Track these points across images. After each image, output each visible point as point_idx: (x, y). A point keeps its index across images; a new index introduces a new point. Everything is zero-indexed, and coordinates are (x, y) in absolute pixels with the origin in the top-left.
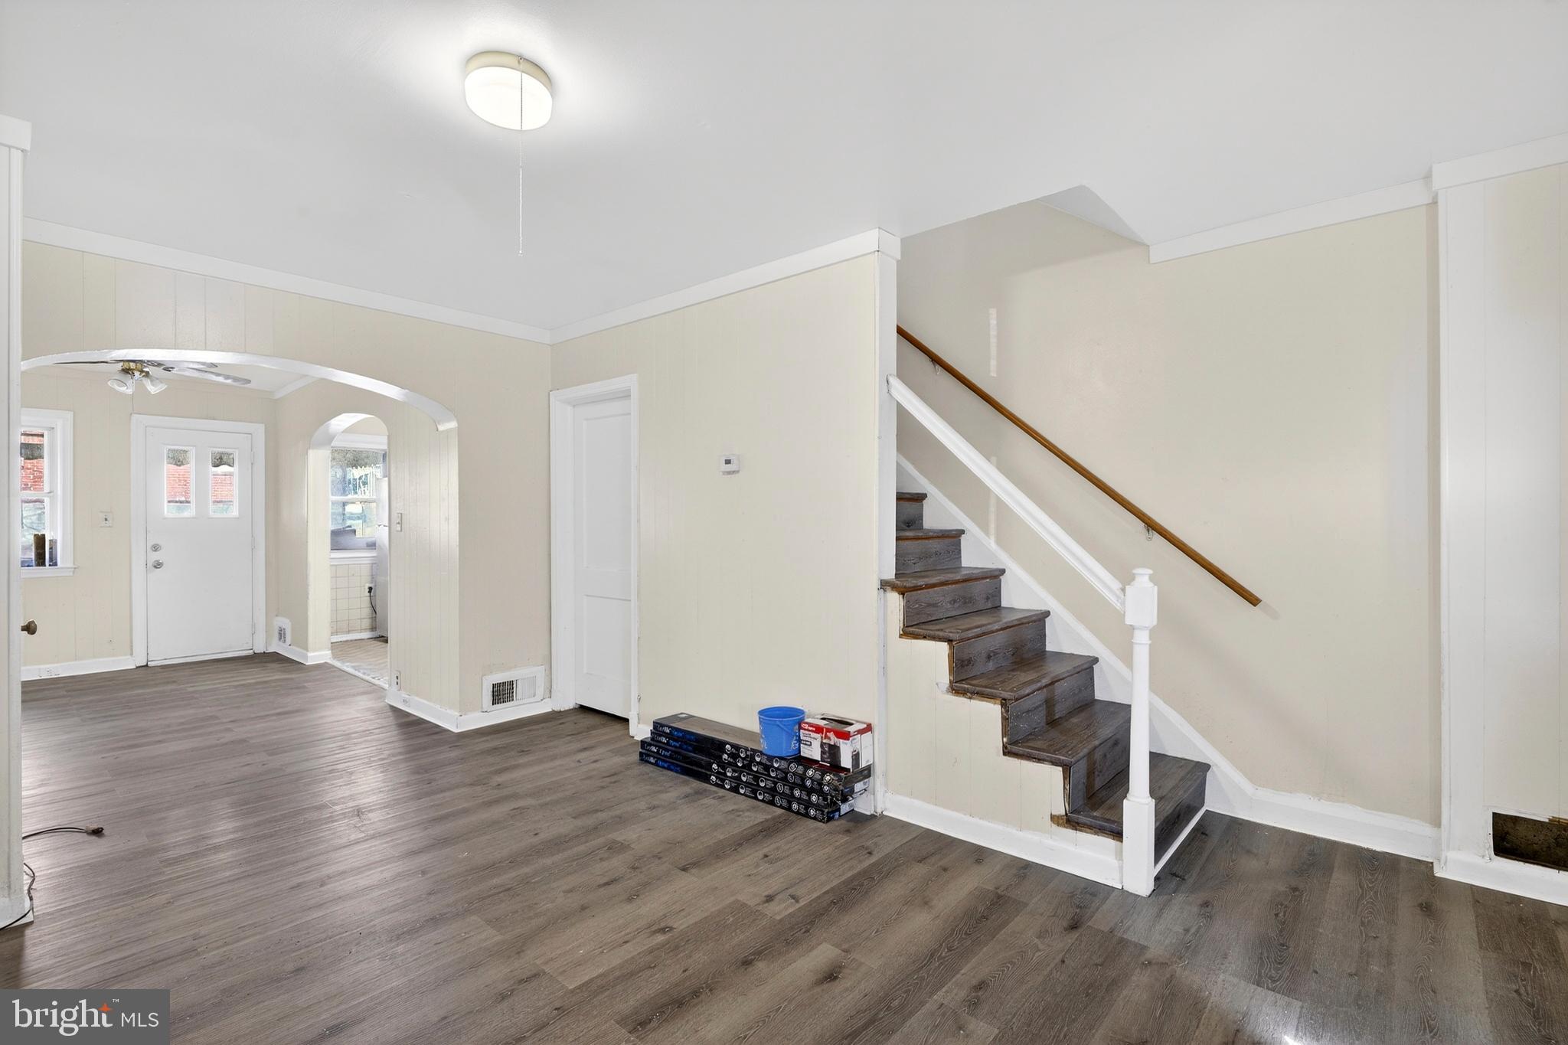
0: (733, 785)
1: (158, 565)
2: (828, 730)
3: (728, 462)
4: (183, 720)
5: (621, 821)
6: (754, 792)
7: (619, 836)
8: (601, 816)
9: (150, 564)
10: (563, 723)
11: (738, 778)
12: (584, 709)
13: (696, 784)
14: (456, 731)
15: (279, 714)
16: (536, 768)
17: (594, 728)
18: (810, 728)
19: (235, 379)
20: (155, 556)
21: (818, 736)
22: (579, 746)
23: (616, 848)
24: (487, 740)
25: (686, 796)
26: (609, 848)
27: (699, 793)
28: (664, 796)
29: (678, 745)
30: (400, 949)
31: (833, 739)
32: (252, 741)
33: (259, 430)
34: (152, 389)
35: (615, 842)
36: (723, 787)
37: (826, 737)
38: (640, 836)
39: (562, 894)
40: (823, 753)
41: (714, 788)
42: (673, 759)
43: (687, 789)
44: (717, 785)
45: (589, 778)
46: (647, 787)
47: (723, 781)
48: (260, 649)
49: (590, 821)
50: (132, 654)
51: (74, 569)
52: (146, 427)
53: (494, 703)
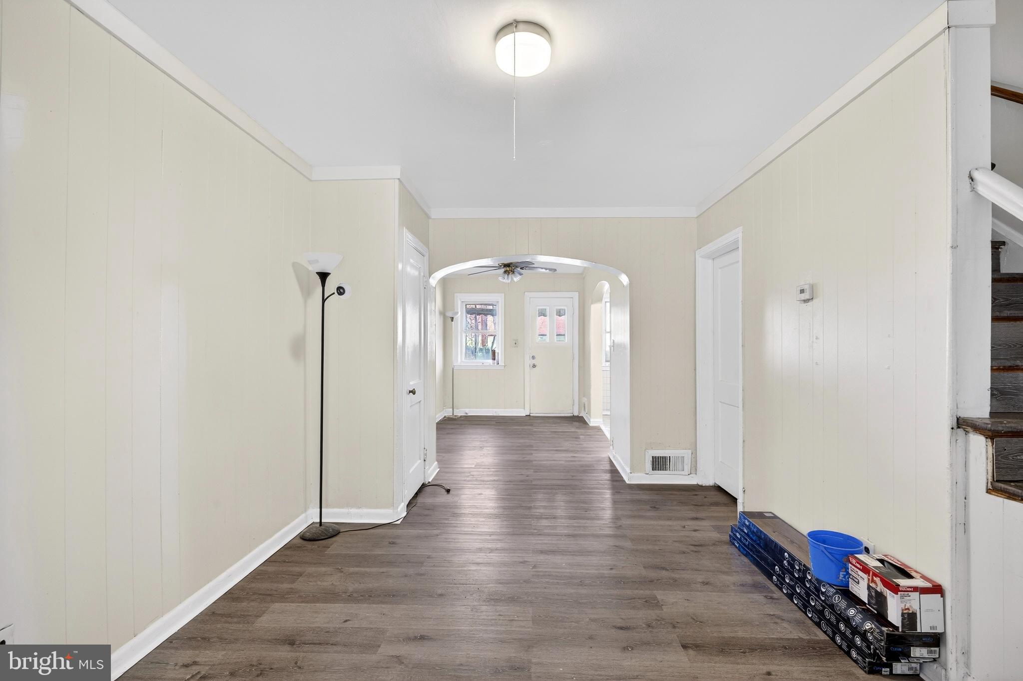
0: (789, 592)
1: (534, 366)
2: (875, 575)
3: (802, 291)
4: (519, 445)
5: (674, 584)
6: (805, 607)
7: (660, 595)
8: (664, 574)
9: (531, 366)
10: (696, 495)
11: (793, 587)
12: (719, 489)
13: (761, 578)
14: (628, 482)
15: (557, 450)
16: (652, 522)
17: (716, 504)
18: (859, 566)
19: (550, 270)
20: (534, 362)
21: (865, 576)
22: (694, 515)
23: (652, 603)
24: (639, 494)
25: (742, 585)
26: (646, 602)
27: (756, 587)
28: (724, 577)
29: (754, 538)
30: (484, 608)
31: (880, 587)
32: (534, 462)
33: (576, 295)
34: (515, 279)
35: (655, 598)
36: (781, 589)
37: (873, 581)
38: (676, 602)
39: (588, 619)
40: (870, 596)
41: (774, 588)
42: (748, 548)
43: (748, 579)
44: (776, 585)
45: (680, 542)
46: (718, 565)
47: (782, 584)
48: (576, 414)
49: (652, 574)
50: (524, 408)
51: (505, 366)
52: (530, 298)
53: (653, 469)
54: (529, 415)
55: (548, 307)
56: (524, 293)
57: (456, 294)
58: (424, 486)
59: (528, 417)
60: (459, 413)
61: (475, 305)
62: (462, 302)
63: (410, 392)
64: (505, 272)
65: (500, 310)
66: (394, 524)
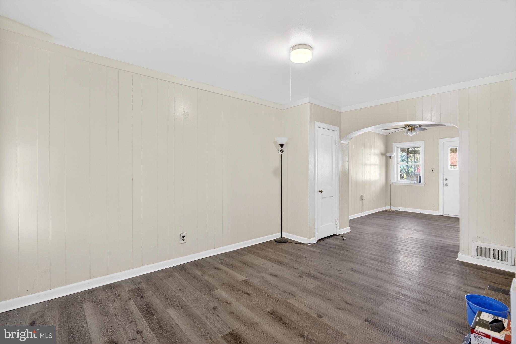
1: (446, 185)
9: (444, 184)
14: (457, 259)
20: (446, 182)
50: (439, 211)
51: (425, 184)
52: (443, 142)
53: (478, 255)
54: (443, 215)
55: (458, 147)
56: (439, 139)
57: (393, 144)
58: (335, 235)
59: (442, 217)
60: (394, 208)
61: (414, 148)
62: (398, 147)
63: (320, 191)
64: (408, 130)
65: (422, 150)
66: (308, 245)
